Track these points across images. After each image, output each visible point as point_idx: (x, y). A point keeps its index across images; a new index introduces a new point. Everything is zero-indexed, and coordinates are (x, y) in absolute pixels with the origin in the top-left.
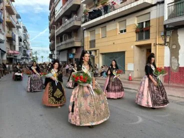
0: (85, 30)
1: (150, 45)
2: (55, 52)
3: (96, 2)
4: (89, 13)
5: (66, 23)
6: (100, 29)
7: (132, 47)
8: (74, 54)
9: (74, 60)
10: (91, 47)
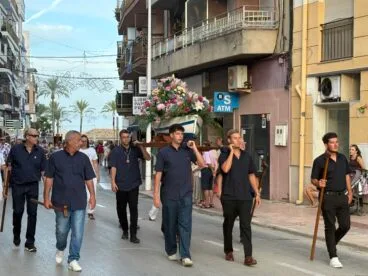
2: (147, 85)
8: (237, 95)
9: (237, 122)
10: (329, 56)
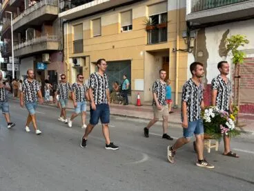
0: (64, 22)
1: (167, 51)
2: (12, 59)
5: (32, 9)
6: (91, 22)
7: (142, 53)
8: (46, 63)
9: (46, 73)
10: (76, 52)
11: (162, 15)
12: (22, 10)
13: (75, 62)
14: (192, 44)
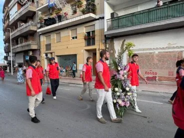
0: (40, 35)
1: (95, 50)
3: (51, 11)
4: (44, 20)
5: (22, 27)
6: (55, 35)
7: (82, 51)
11: (92, 32)
12: (16, 28)
13: (47, 55)
14: (108, 47)
